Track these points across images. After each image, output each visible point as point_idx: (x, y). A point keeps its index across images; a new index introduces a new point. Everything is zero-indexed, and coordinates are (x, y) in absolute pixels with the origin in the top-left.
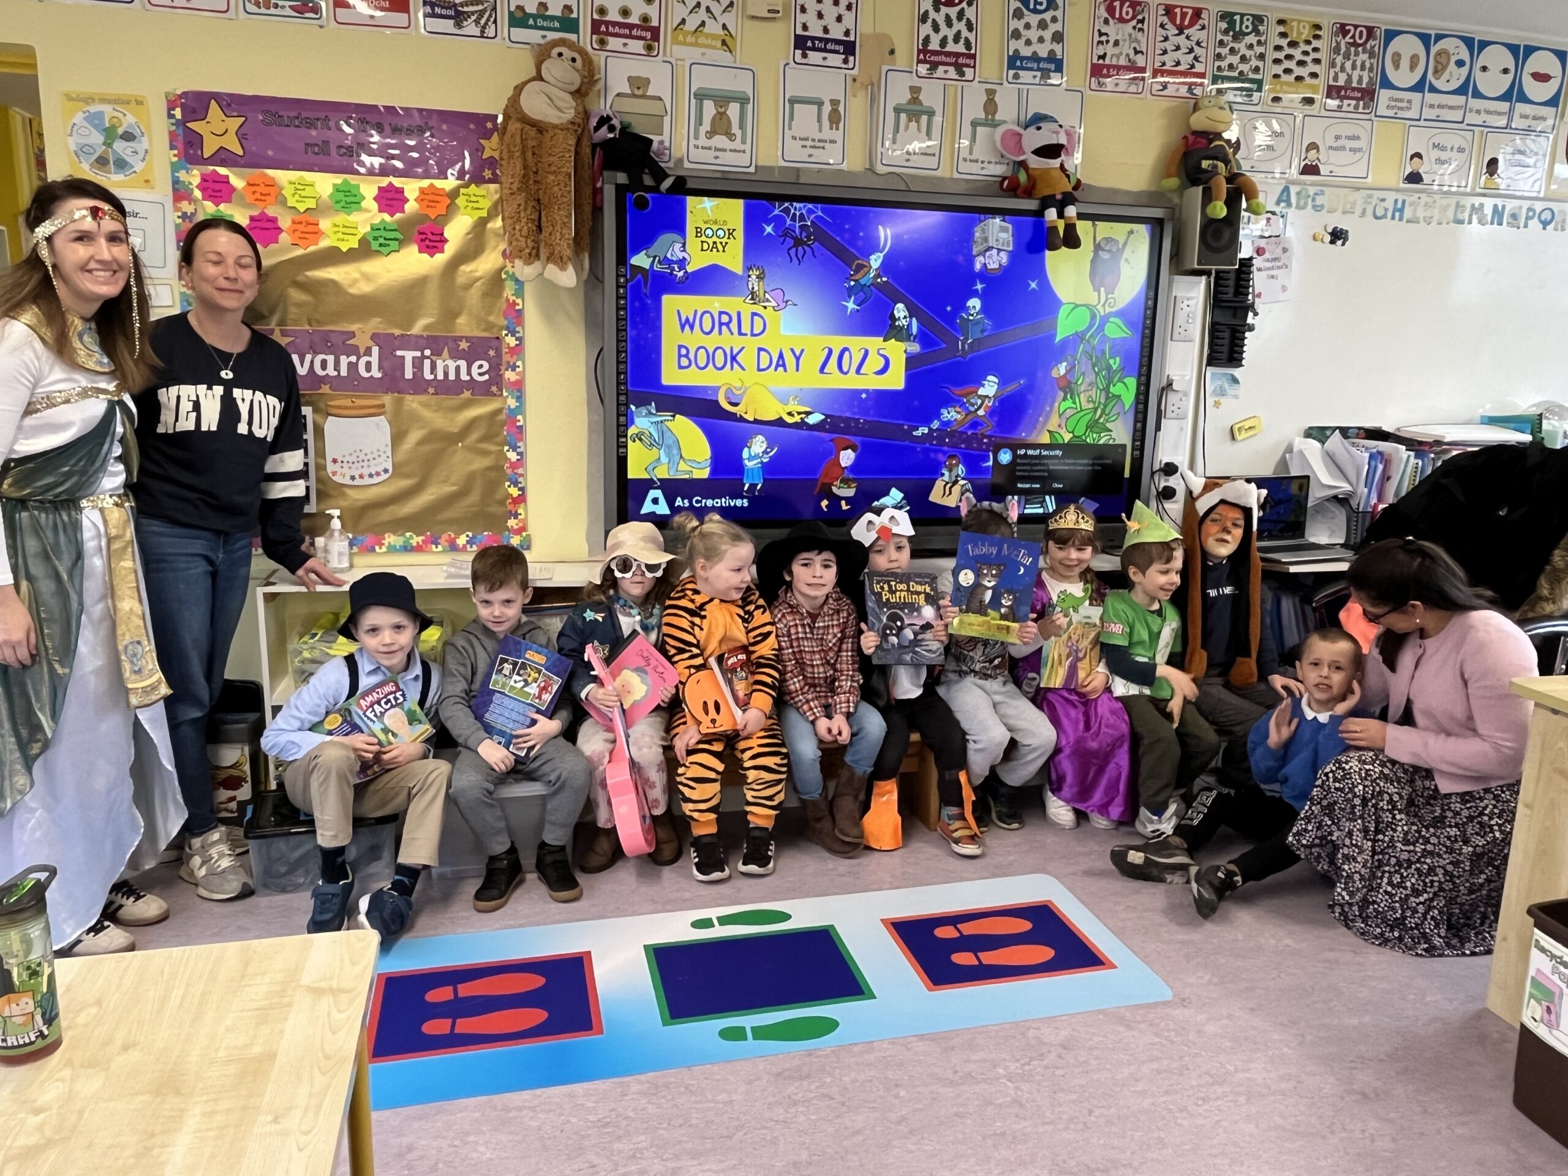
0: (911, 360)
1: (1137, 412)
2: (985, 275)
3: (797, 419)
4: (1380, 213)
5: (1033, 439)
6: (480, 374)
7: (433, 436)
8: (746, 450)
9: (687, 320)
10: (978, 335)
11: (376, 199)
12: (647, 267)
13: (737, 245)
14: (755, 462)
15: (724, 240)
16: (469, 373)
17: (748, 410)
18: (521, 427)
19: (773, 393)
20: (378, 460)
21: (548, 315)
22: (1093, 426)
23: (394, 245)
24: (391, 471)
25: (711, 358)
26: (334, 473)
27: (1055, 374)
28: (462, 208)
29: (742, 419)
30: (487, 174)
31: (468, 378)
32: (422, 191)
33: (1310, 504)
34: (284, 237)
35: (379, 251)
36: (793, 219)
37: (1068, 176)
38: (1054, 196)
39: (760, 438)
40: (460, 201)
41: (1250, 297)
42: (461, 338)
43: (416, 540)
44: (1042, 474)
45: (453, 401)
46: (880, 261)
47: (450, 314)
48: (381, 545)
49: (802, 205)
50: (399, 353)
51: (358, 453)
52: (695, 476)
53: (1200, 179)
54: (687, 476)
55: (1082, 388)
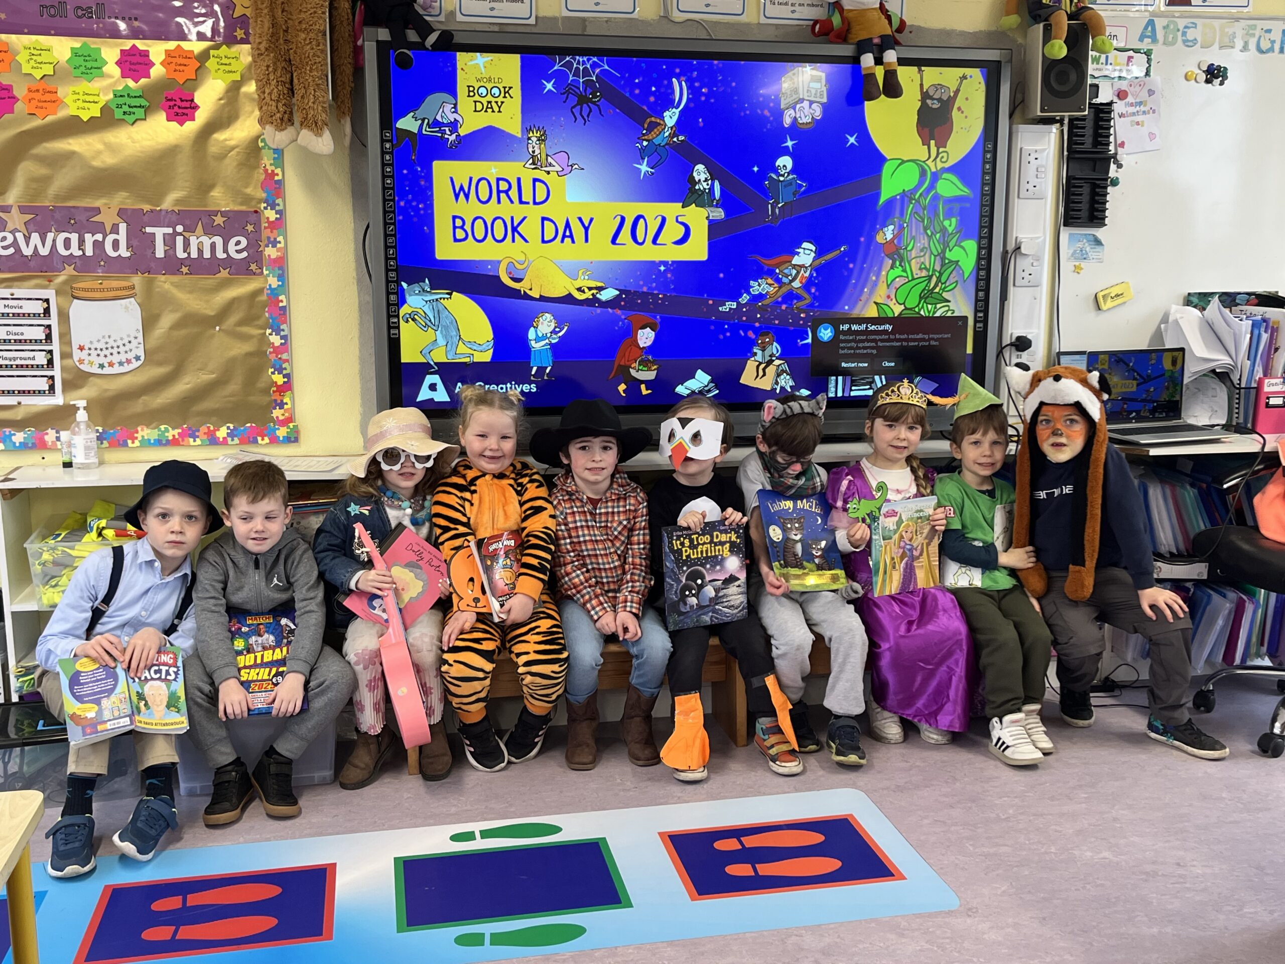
0: (713, 225)
1: (978, 280)
2: (795, 130)
3: (588, 295)
4: (1265, 45)
5: (856, 313)
6: (238, 252)
7: (189, 320)
8: (532, 330)
9: (462, 188)
10: (791, 198)
11: (118, 63)
12: (416, 132)
13: (514, 106)
14: (543, 343)
15: (500, 99)
16: (225, 250)
17: (533, 286)
18: (285, 307)
19: (560, 266)
20: (128, 347)
21: (312, 185)
22: (927, 296)
23: (140, 113)
24: (142, 358)
25: (489, 229)
26: (81, 361)
27: (880, 239)
28: (213, 71)
29: (527, 297)
30: (240, 34)
31: (225, 256)
32: (168, 53)
33: (1186, 380)
34: (19, 106)
35: (123, 120)
36: (576, 73)
37: (889, 18)
38: (871, 39)
39: (548, 316)
40: (211, 64)
41: (1112, 147)
42: (216, 213)
43: (172, 433)
44: (869, 351)
45: (209, 281)
46: (675, 118)
47: (204, 188)
48: (134, 439)
49: (585, 59)
50: (149, 230)
51: (107, 340)
52: (475, 360)
53: (1040, 16)
54: (467, 360)
55: (914, 254)
